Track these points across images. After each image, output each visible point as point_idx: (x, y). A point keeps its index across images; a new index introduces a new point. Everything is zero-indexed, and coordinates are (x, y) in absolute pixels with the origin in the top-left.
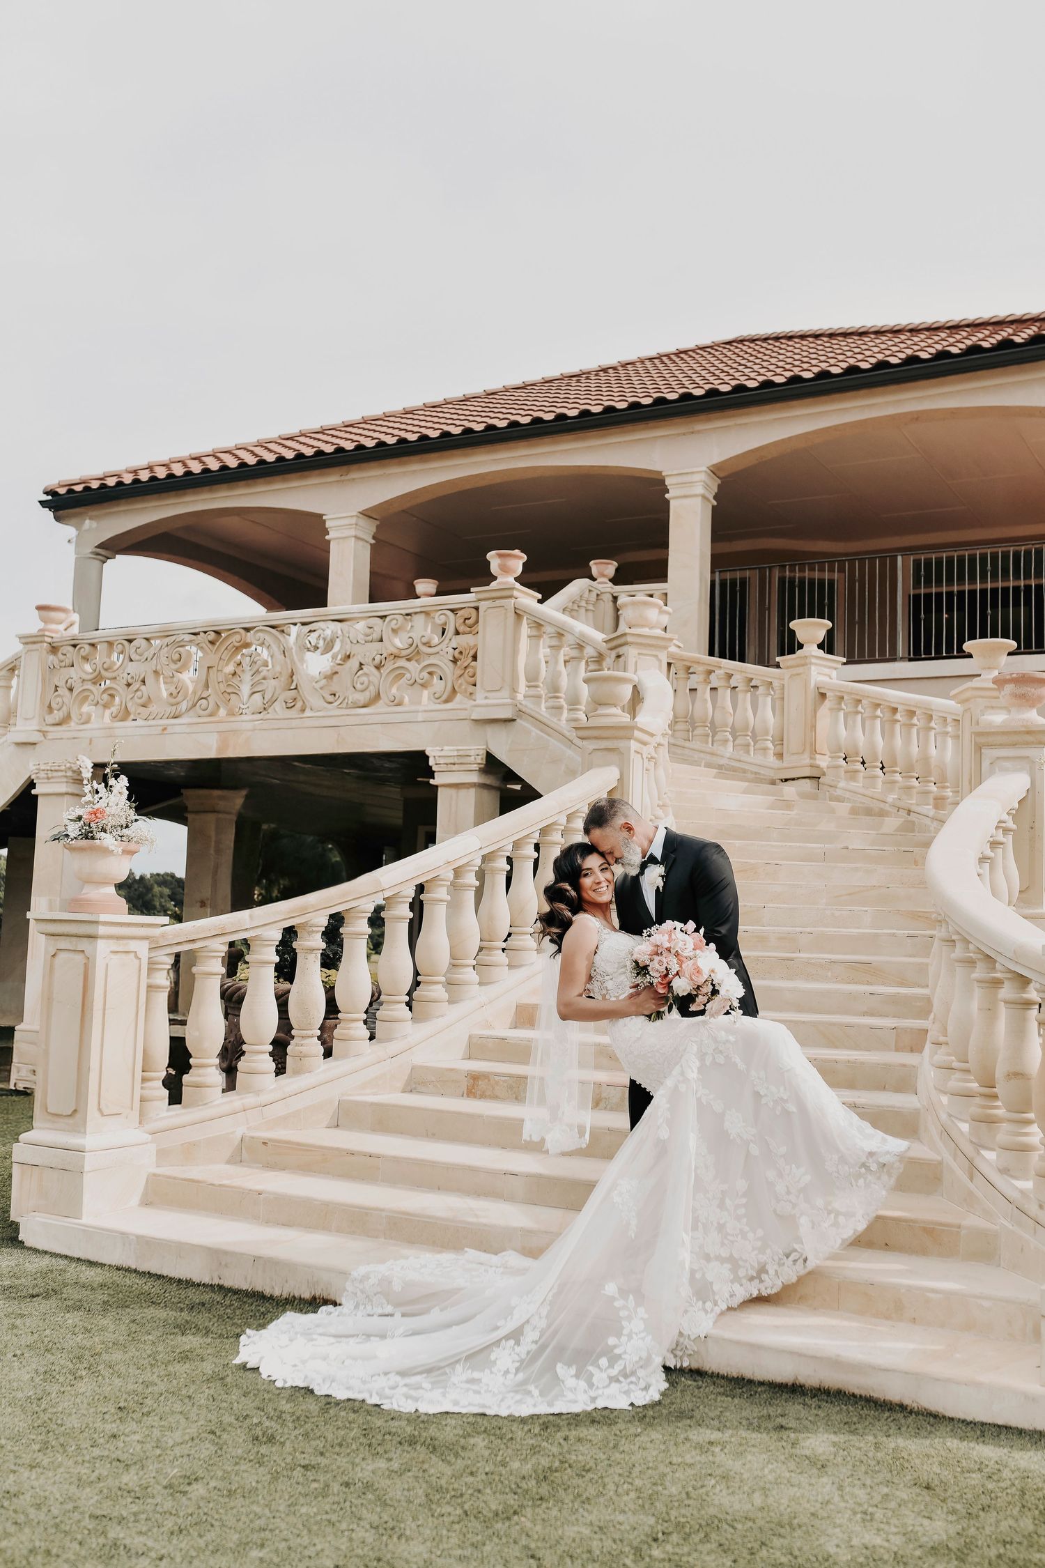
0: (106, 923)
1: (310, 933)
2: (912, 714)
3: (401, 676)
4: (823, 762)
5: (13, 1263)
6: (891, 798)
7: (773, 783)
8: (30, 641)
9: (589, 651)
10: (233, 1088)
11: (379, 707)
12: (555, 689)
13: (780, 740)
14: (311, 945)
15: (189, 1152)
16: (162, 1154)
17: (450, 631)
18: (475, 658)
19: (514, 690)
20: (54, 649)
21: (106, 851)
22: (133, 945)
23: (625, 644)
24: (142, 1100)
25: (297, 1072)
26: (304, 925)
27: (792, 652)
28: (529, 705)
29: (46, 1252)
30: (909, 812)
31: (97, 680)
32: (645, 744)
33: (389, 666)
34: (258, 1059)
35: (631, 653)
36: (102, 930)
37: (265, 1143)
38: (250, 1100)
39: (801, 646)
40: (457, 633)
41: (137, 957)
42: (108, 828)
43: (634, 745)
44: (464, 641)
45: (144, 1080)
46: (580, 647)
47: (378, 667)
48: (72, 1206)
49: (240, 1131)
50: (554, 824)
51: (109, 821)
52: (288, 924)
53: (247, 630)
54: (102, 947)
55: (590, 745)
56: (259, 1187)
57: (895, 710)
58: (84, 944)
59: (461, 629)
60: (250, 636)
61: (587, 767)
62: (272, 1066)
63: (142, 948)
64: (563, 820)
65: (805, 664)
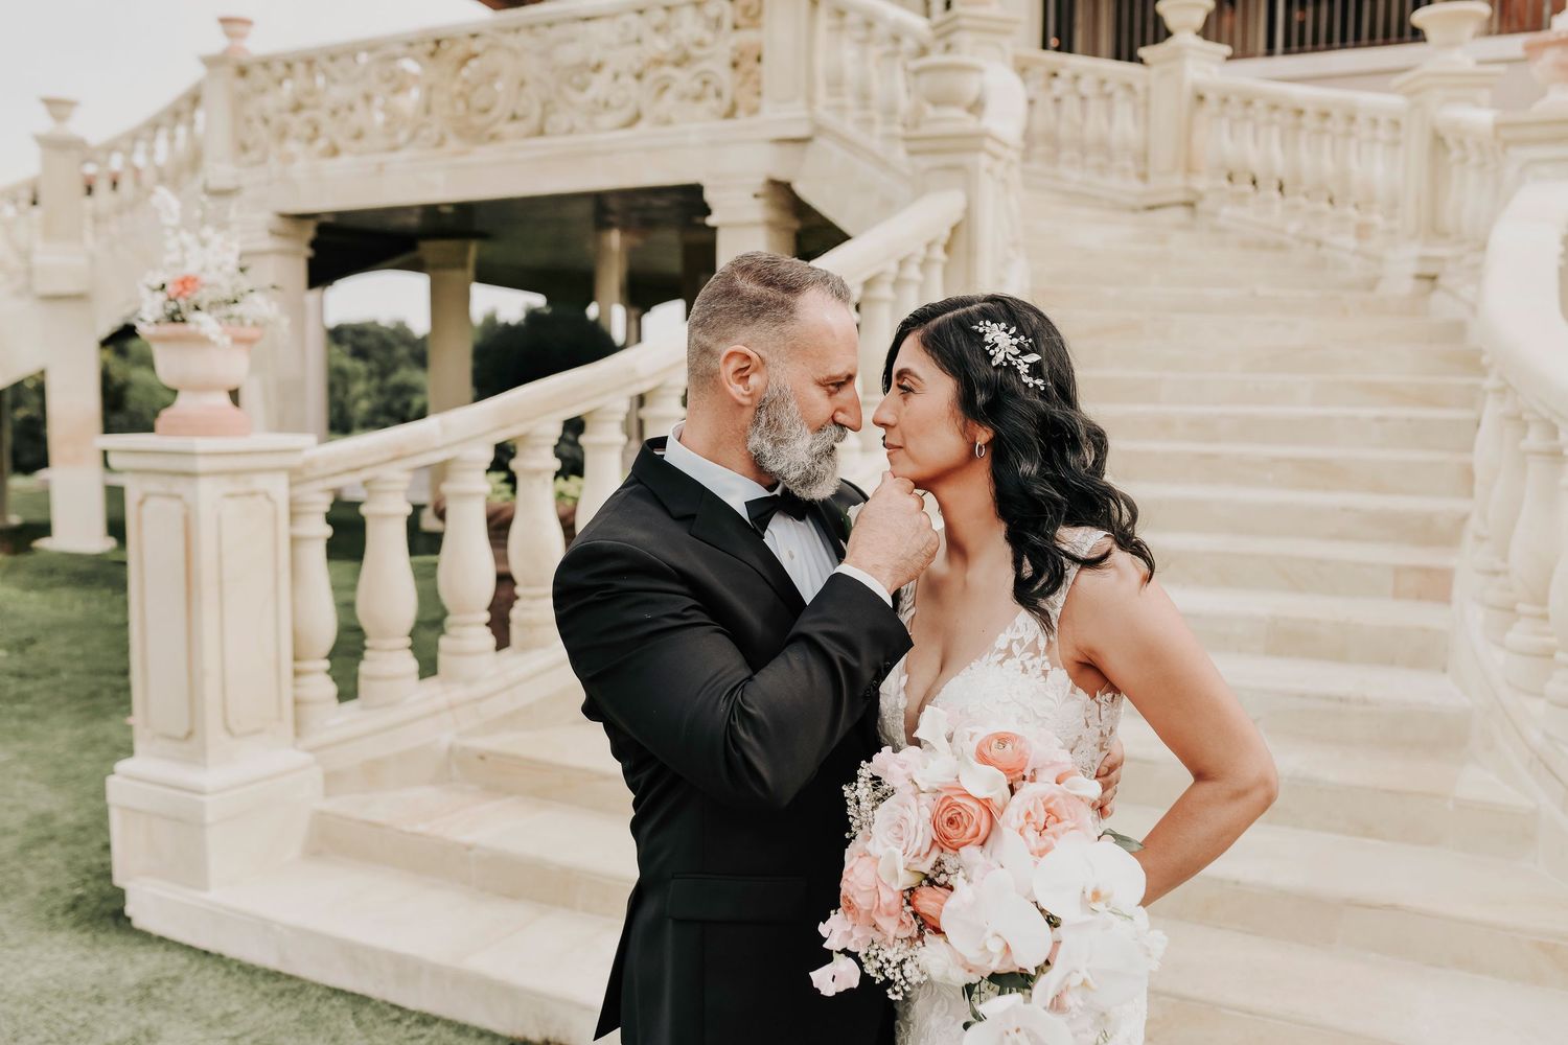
0: (207, 454)
1: (536, 447)
2: (1325, 115)
3: (665, 88)
4: (1201, 183)
5: (103, 967)
6: (1293, 227)
7: (1134, 210)
8: (211, 62)
9: (909, 44)
10: (434, 672)
11: (643, 127)
12: (864, 97)
13: (1144, 157)
14: (535, 462)
15: (372, 774)
16: (333, 780)
17: (727, 23)
18: (759, 59)
19: (810, 101)
20: (243, 72)
21: (202, 341)
22: (261, 482)
23: (959, 28)
24: (297, 702)
25: (526, 648)
26: (523, 437)
27: (1156, 41)
28: (827, 117)
29: (161, 939)
30: (1319, 244)
31: (297, 108)
32: (996, 157)
33: (651, 76)
34: (470, 634)
35: (964, 40)
36: (201, 464)
37: (482, 758)
38: (459, 693)
39: (1169, 34)
40: (736, 27)
41: (268, 497)
42: (203, 305)
43: (984, 160)
44: (747, 37)
45: (297, 674)
46: (896, 39)
47: (639, 76)
48: (192, 870)
49: (447, 738)
50: (882, 273)
51: (204, 296)
52: (500, 437)
53: (474, 36)
54: (207, 493)
55: (923, 162)
56: (467, 838)
57: (1300, 113)
58: (180, 486)
59: (742, 21)
60: (477, 46)
61: (920, 192)
62: (491, 641)
63: (279, 487)
64: (893, 267)
65: (1179, 55)
